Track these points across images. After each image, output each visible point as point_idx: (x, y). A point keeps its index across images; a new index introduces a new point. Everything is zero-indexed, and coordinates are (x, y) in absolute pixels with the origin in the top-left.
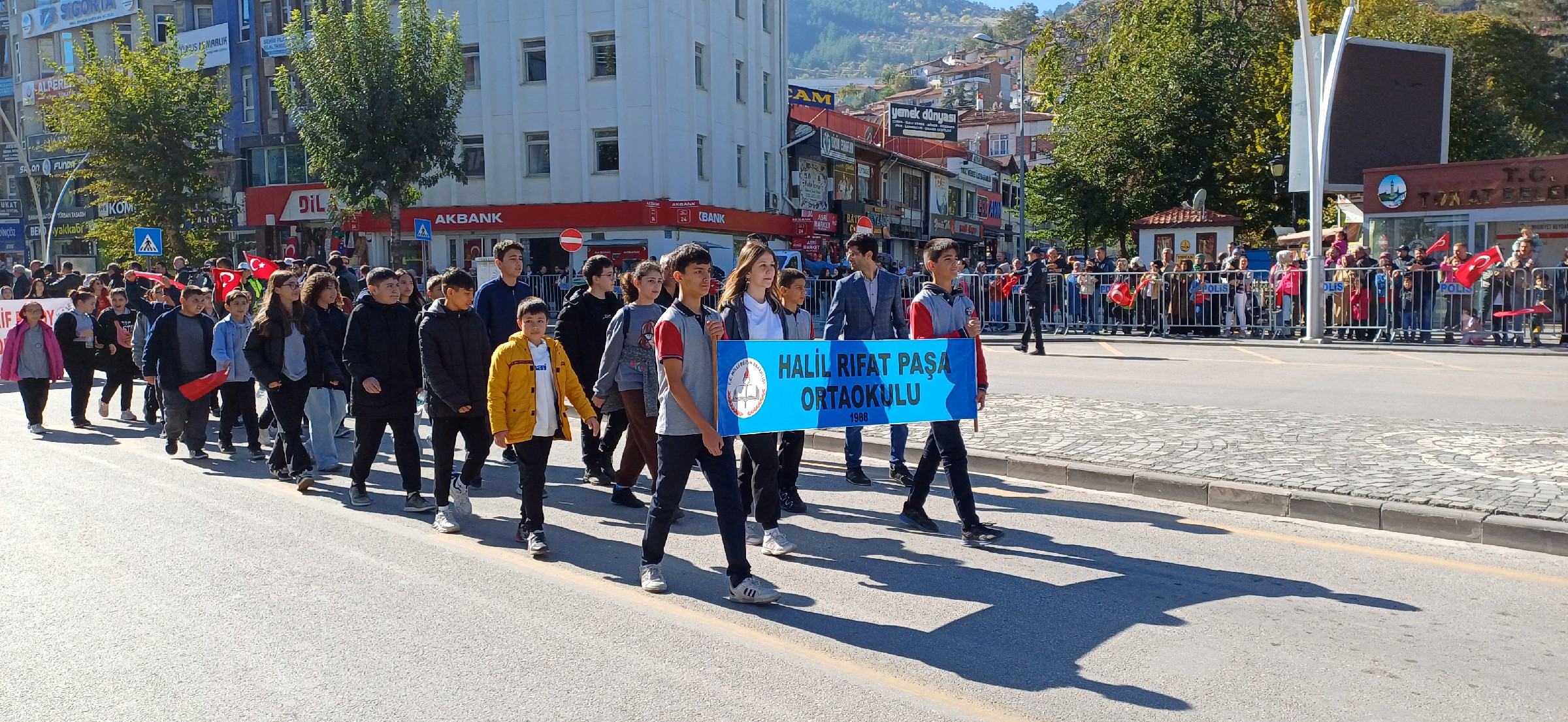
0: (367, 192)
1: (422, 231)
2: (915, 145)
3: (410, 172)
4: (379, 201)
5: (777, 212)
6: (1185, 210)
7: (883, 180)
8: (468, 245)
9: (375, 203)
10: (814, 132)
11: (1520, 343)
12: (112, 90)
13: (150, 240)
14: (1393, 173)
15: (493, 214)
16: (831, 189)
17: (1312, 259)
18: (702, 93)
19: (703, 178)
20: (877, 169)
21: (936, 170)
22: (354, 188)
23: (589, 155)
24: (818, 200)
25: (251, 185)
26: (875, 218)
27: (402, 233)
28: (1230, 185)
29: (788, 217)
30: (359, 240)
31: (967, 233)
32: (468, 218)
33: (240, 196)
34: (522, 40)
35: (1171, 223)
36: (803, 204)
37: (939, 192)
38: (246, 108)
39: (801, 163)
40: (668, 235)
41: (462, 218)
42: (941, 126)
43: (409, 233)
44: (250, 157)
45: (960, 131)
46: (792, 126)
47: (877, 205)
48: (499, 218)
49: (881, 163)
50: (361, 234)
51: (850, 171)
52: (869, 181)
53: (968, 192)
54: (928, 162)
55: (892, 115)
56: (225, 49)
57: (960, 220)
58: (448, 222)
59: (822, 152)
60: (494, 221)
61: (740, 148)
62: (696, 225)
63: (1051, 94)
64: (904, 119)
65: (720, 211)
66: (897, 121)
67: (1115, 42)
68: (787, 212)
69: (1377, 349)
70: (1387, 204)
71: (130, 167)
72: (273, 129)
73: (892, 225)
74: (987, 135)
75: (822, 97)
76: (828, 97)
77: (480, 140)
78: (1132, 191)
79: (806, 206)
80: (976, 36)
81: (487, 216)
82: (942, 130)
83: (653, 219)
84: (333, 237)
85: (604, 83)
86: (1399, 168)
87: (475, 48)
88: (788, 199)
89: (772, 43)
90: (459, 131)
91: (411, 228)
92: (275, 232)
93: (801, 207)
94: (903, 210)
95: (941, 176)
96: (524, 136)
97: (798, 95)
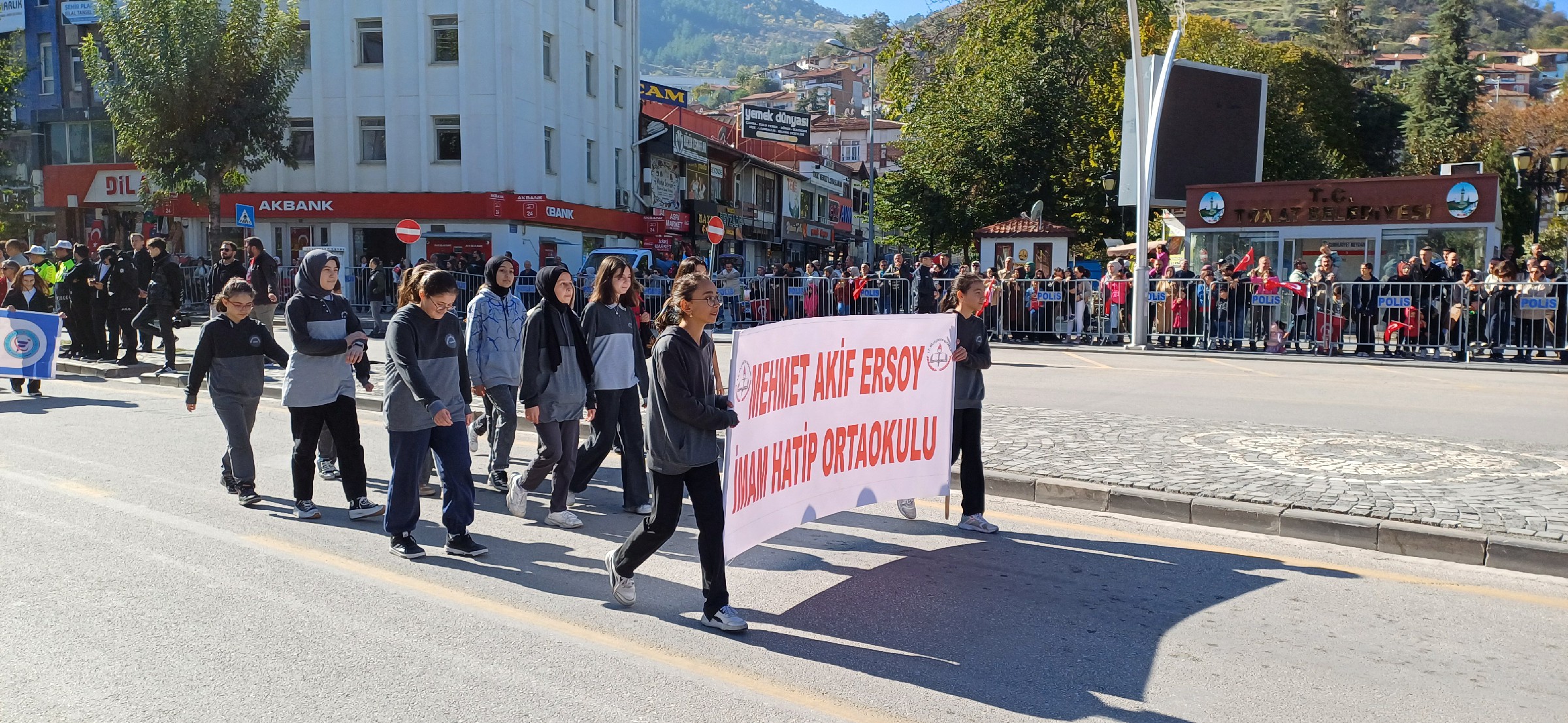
0: (185, 174)
1: (244, 218)
2: (768, 148)
3: (232, 153)
4: (195, 184)
5: (628, 210)
6: (1023, 221)
7: (736, 181)
8: (294, 236)
9: (192, 187)
10: (666, 129)
14: (1213, 190)
15: (324, 202)
16: (685, 188)
17: (1138, 270)
18: (550, 84)
19: (550, 171)
21: (788, 174)
22: (168, 168)
23: (428, 145)
24: (671, 199)
25: (50, 162)
26: (727, 218)
27: (222, 220)
28: (1065, 197)
29: (641, 215)
30: (173, 227)
31: (819, 237)
32: (296, 206)
33: (37, 176)
34: (357, 20)
35: (1011, 232)
36: (655, 202)
37: (791, 196)
38: (44, 79)
39: (653, 160)
40: (514, 230)
41: (289, 205)
42: (794, 130)
44: (48, 132)
45: (812, 135)
46: (643, 124)
47: (730, 207)
48: (330, 205)
49: (734, 164)
50: (176, 219)
51: (701, 170)
52: (722, 181)
53: (819, 196)
54: (778, 165)
55: (745, 117)
56: (19, 14)
57: (812, 223)
58: (273, 209)
59: (675, 150)
60: (324, 209)
61: (589, 143)
62: (542, 220)
63: (899, 103)
64: (758, 121)
65: (568, 206)
66: (751, 123)
67: (961, 53)
68: (638, 209)
69: (1195, 357)
70: (1207, 219)
72: (75, 102)
73: (744, 227)
74: (839, 141)
75: (675, 94)
76: (681, 95)
77: (309, 122)
78: (975, 199)
79: (657, 205)
80: (828, 41)
81: (316, 203)
82: (795, 134)
83: (498, 212)
84: (144, 221)
85: (445, 70)
86: (1218, 185)
87: (306, 26)
88: (639, 197)
89: (624, 37)
90: (288, 113)
91: (233, 215)
92: (77, 214)
93: (652, 205)
94: (755, 211)
95: (794, 179)
96: (358, 121)
97: (651, 91)
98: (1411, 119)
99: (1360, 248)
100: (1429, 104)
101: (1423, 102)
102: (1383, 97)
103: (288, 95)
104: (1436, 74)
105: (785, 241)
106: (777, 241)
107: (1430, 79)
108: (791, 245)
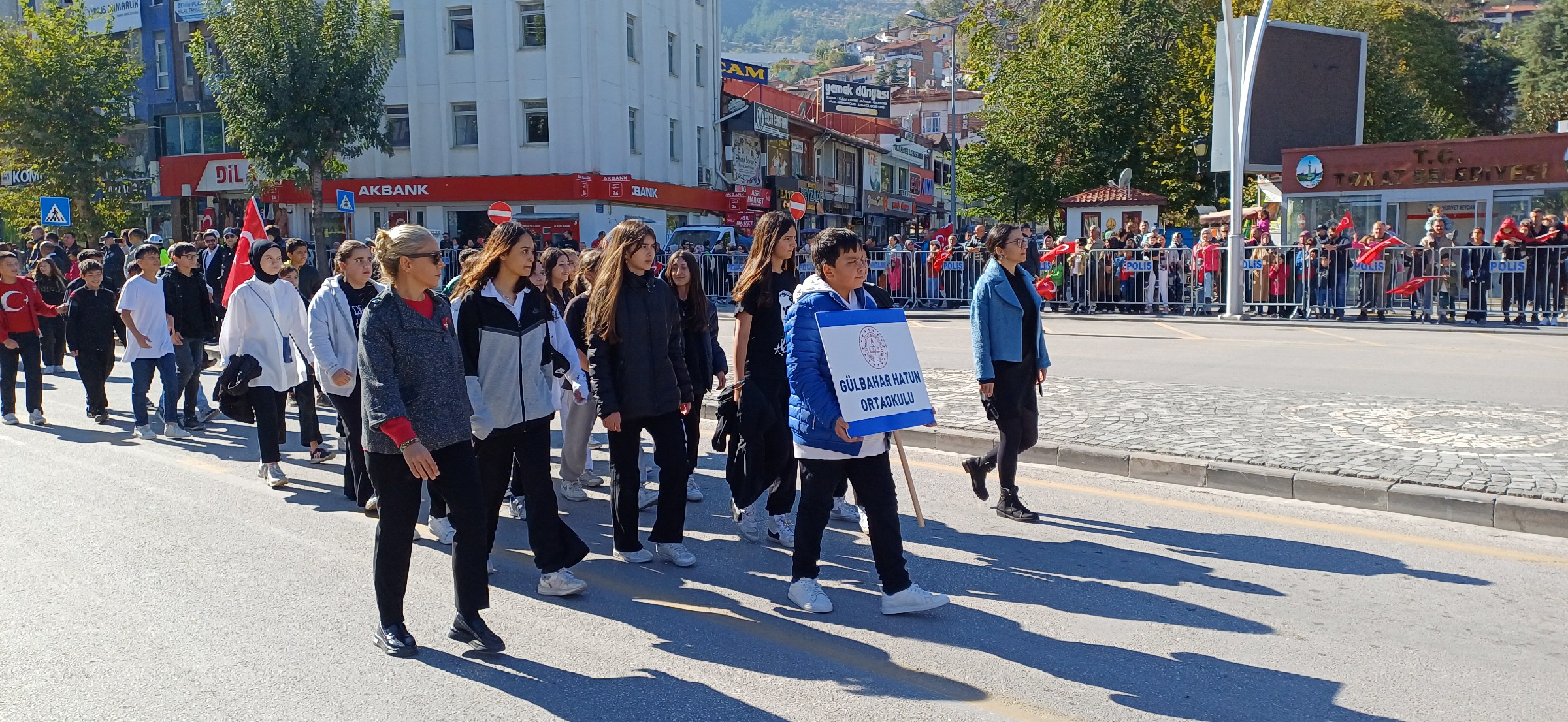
0: (289, 163)
1: (345, 203)
2: (847, 122)
3: (332, 141)
4: (301, 173)
5: (711, 187)
6: (1111, 189)
7: (816, 156)
8: (393, 218)
9: (295, 174)
10: (747, 106)
11: (1428, 319)
12: (15, 53)
13: (57, 209)
14: (1308, 153)
15: (419, 186)
16: (765, 164)
17: (1232, 238)
18: (635, 66)
19: (635, 152)
20: (810, 145)
21: (869, 147)
22: (273, 157)
23: (518, 128)
24: (752, 176)
25: (165, 153)
26: (809, 194)
27: (324, 205)
28: (1154, 163)
29: (723, 193)
30: (279, 212)
31: (900, 210)
32: (393, 190)
33: (154, 166)
34: (448, 8)
35: (1098, 201)
36: (737, 179)
37: (872, 169)
38: (159, 74)
39: (735, 137)
40: (600, 210)
41: (386, 190)
42: (874, 103)
43: (334, 205)
44: (164, 125)
45: (893, 108)
46: (725, 101)
47: (810, 181)
48: (425, 189)
49: (815, 139)
50: (281, 205)
51: (782, 146)
52: (803, 156)
53: (900, 169)
54: (862, 139)
55: (825, 91)
56: (136, 13)
57: (893, 196)
58: (372, 194)
59: (756, 127)
60: (419, 193)
61: (672, 122)
62: (628, 199)
63: (981, 73)
64: (837, 95)
65: (652, 185)
66: (830, 98)
67: (1046, 20)
68: (720, 186)
69: (1294, 326)
70: (1304, 184)
71: (35, 134)
72: (188, 96)
74: (920, 112)
75: (756, 71)
76: (761, 72)
77: (405, 110)
78: (1060, 169)
79: (739, 182)
80: (908, 13)
81: (413, 188)
82: (876, 107)
83: (584, 193)
85: (532, 55)
86: (1315, 149)
87: (400, 17)
88: (721, 175)
89: (705, 16)
90: (384, 101)
91: (334, 200)
92: (190, 203)
93: (734, 183)
94: (836, 186)
95: (874, 152)
96: (450, 106)
97: (732, 69)
98: (1523, 74)
99: (1470, 211)
100: (1544, 57)
101: (1537, 55)
102: (1493, 52)
103: (383, 84)
104: (1552, 25)
105: (866, 215)
106: (858, 215)
107: (1544, 32)
108: (872, 218)
